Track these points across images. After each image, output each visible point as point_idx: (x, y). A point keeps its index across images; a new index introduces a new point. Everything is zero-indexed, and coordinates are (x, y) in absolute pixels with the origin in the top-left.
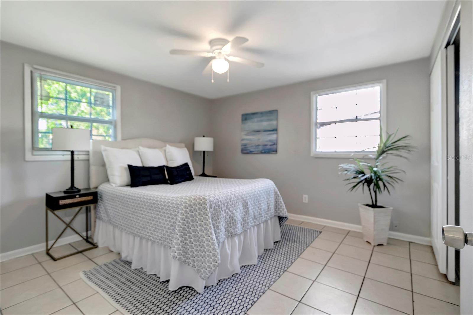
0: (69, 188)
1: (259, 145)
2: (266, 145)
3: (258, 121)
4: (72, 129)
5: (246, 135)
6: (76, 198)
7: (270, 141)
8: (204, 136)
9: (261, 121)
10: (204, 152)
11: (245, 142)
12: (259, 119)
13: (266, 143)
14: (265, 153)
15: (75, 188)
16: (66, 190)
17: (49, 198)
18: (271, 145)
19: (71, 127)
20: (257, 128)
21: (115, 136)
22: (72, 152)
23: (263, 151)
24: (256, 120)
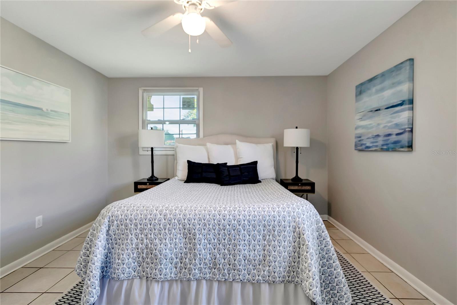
0: (151, 177)
1: (378, 136)
2: (389, 135)
3: (378, 92)
4: (152, 130)
5: (361, 119)
6: (147, 185)
7: (397, 125)
8: (297, 128)
9: (383, 90)
10: (297, 148)
11: (360, 131)
12: (379, 87)
13: (389, 131)
14: (387, 150)
15: (155, 176)
16: (148, 178)
17: (136, 184)
18: (397, 134)
19: (151, 129)
20: (375, 106)
21: (198, 134)
22: (152, 149)
23: (385, 147)
24: (374, 90)
